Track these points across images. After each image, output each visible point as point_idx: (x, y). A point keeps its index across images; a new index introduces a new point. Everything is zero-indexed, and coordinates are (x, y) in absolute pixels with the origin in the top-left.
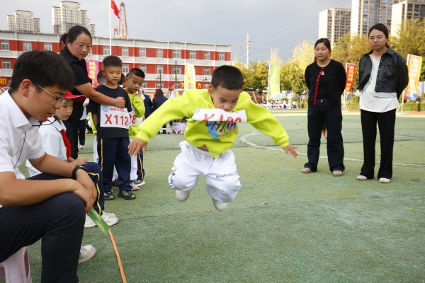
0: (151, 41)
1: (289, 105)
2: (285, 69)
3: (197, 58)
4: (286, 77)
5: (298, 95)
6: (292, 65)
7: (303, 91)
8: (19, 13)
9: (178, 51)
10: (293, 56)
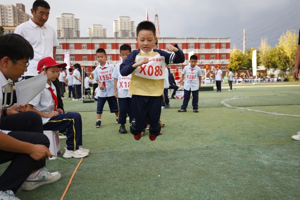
0: (173, 38)
1: (275, 79)
2: (273, 52)
3: (206, 48)
4: (273, 59)
5: (282, 72)
6: (278, 49)
7: (287, 68)
8: (95, 26)
9: (192, 44)
10: (279, 43)
